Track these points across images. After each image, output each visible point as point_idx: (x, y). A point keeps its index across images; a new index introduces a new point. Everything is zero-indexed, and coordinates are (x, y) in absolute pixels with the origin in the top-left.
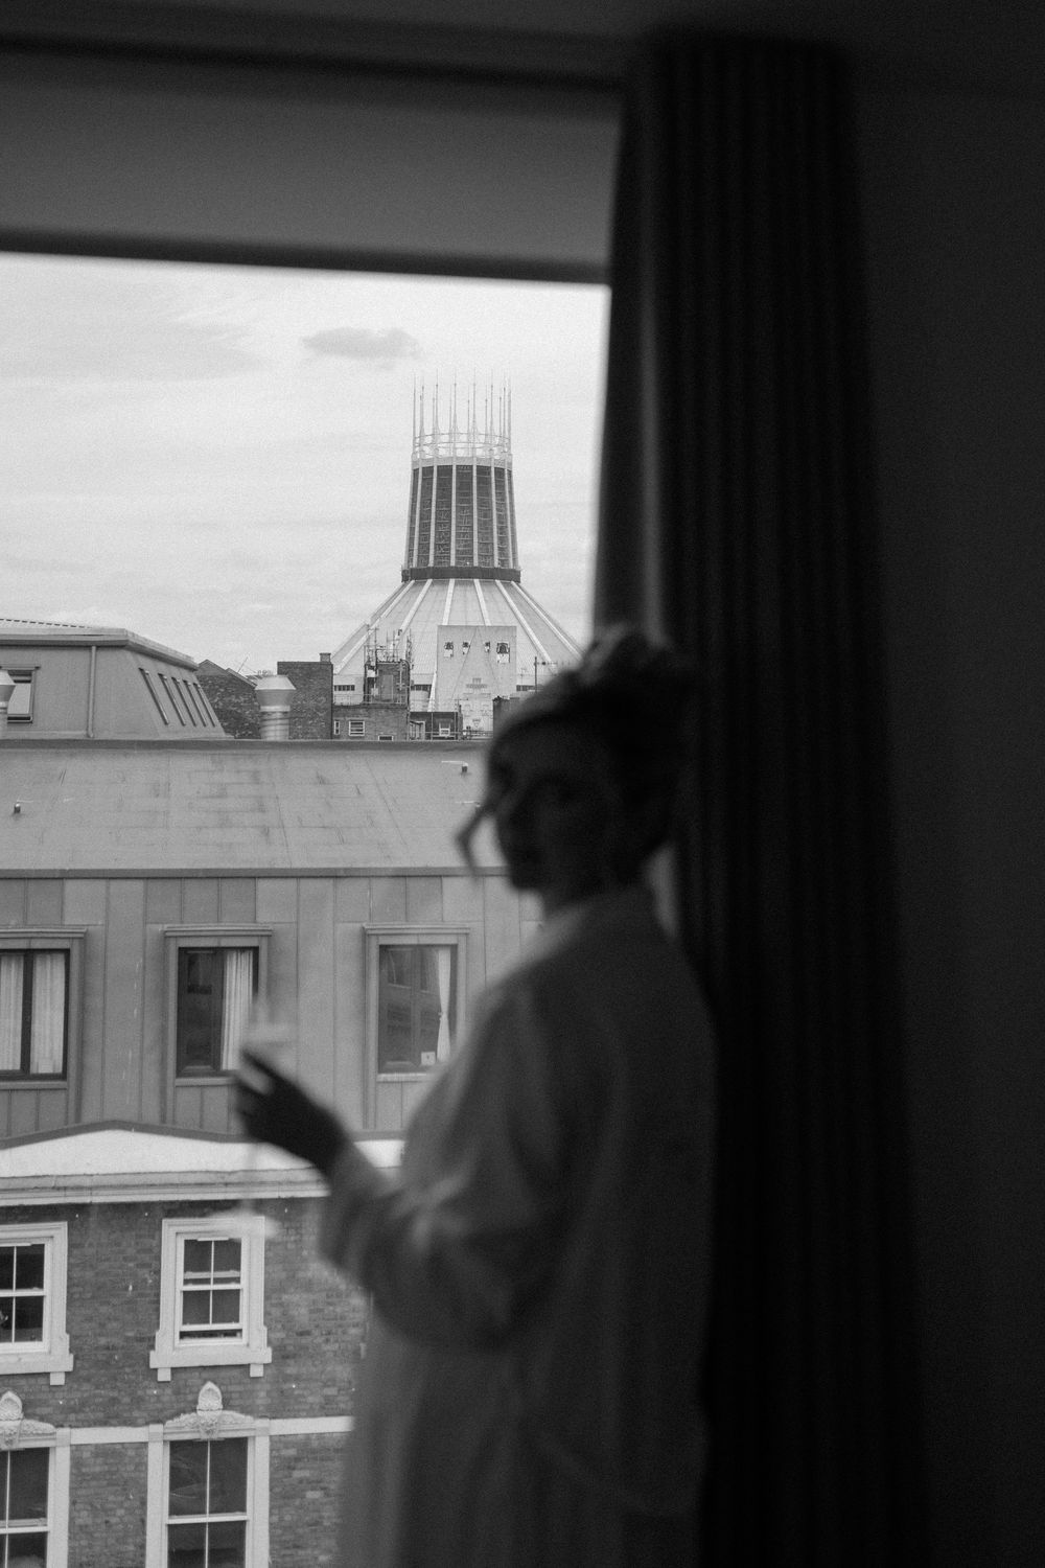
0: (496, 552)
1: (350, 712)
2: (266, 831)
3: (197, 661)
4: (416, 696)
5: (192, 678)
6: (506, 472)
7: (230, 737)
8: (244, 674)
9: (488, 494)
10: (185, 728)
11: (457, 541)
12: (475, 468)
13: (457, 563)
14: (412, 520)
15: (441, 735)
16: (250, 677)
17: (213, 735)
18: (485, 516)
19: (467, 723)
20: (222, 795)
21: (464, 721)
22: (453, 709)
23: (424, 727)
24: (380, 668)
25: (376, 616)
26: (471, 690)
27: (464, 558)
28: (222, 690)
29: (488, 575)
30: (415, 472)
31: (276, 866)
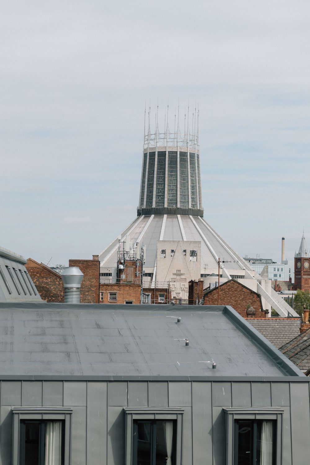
0: (190, 200)
1: (110, 287)
2: (68, 355)
3: (25, 258)
4: (146, 279)
5: (23, 268)
6: (196, 155)
7: (45, 302)
8: (50, 265)
9: (186, 167)
10: (20, 296)
11: (169, 194)
12: (178, 153)
13: (168, 206)
14: (143, 182)
15: (159, 301)
16: (53, 268)
17: (36, 300)
18: (184, 180)
19: (173, 295)
20: (43, 334)
21: (172, 293)
22: (166, 287)
23: (150, 297)
24: (126, 264)
25: (123, 235)
26: (175, 277)
27: (172, 203)
28: (38, 275)
29: (185, 212)
30: (145, 155)
31: (74, 375)
